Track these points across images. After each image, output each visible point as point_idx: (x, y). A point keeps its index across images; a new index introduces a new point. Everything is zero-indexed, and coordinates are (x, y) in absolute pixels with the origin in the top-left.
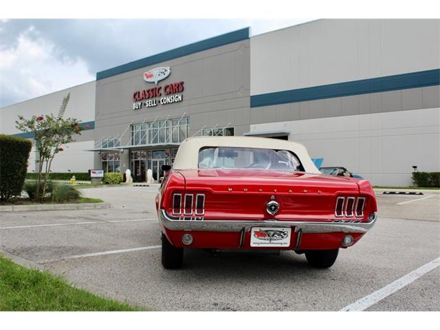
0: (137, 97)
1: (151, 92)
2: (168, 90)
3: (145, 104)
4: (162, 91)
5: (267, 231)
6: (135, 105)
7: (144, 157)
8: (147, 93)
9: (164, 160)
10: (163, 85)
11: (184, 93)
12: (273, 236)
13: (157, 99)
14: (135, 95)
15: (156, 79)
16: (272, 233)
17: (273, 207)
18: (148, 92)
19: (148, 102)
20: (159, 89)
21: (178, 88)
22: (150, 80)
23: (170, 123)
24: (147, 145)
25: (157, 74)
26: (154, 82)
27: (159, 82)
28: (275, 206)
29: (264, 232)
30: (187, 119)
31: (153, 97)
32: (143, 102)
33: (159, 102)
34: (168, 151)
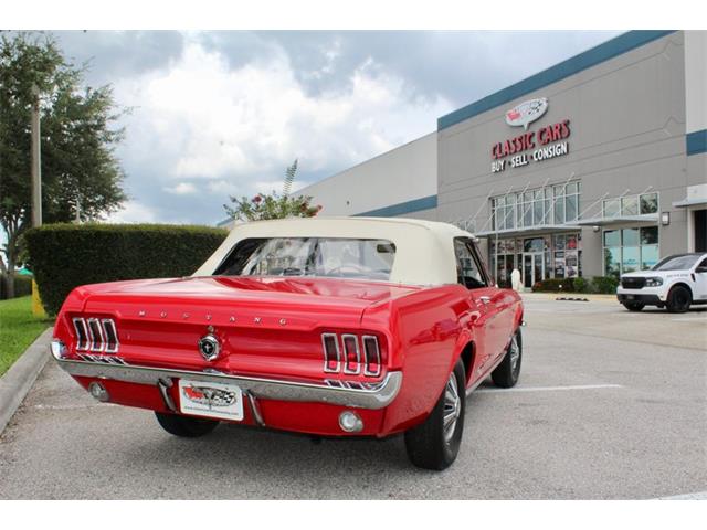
0: (497, 152)
1: (518, 143)
2: (545, 137)
3: (510, 163)
4: (535, 140)
5: (202, 388)
6: (495, 166)
7: (511, 249)
8: (512, 145)
9: (542, 253)
10: (536, 129)
11: (571, 140)
12: (213, 397)
13: (529, 153)
14: (495, 149)
15: (524, 121)
16: (210, 393)
17: (207, 347)
18: (514, 142)
19: (515, 160)
20: (530, 137)
21: (561, 132)
22: (516, 122)
23: (550, 191)
24: (516, 229)
25: (526, 112)
26: (522, 126)
27: (530, 124)
28: (210, 345)
29: (198, 390)
30: (577, 181)
31: (522, 150)
32: (508, 159)
33: (532, 157)
34: (548, 239)
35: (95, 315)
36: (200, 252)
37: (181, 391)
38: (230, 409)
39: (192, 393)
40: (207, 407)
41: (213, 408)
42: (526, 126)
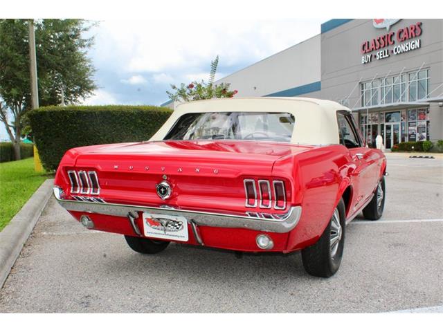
0: (366, 48)
1: (382, 41)
2: (403, 36)
3: (375, 56)
4: (395, 38)
5: (159, 219)
6: (363, 59)
7: (375, 120)
8: (377, 43)
9: (399, 123)
10: (396, 30)
11: (422, 38)
12: (167, 225)
13: (390, 48)
14: (364, 46)
15: (387, 24)
16: (165, 222)
17: (162, 190)
18: (379, 40)
19: (379, 54)
20: (391, 36)
21: (415, 31)
22: (380, 25)
23: (406, 77)
24: (379, 105)
26: (385, 28)
27: (391, 26)
28: (164, 188)
29: (156, 221)
30: (427, 69)
31: (384, 46)
32: (373, 53)
33: (392, 51)
34: (404, 113)
35: (83, 169)
36: (151, 125)
37: (145, 221)
38: (179, 233)
39: (152, 222)
40: (163, 232)
41: (167, 233)
42: (388, 28)
